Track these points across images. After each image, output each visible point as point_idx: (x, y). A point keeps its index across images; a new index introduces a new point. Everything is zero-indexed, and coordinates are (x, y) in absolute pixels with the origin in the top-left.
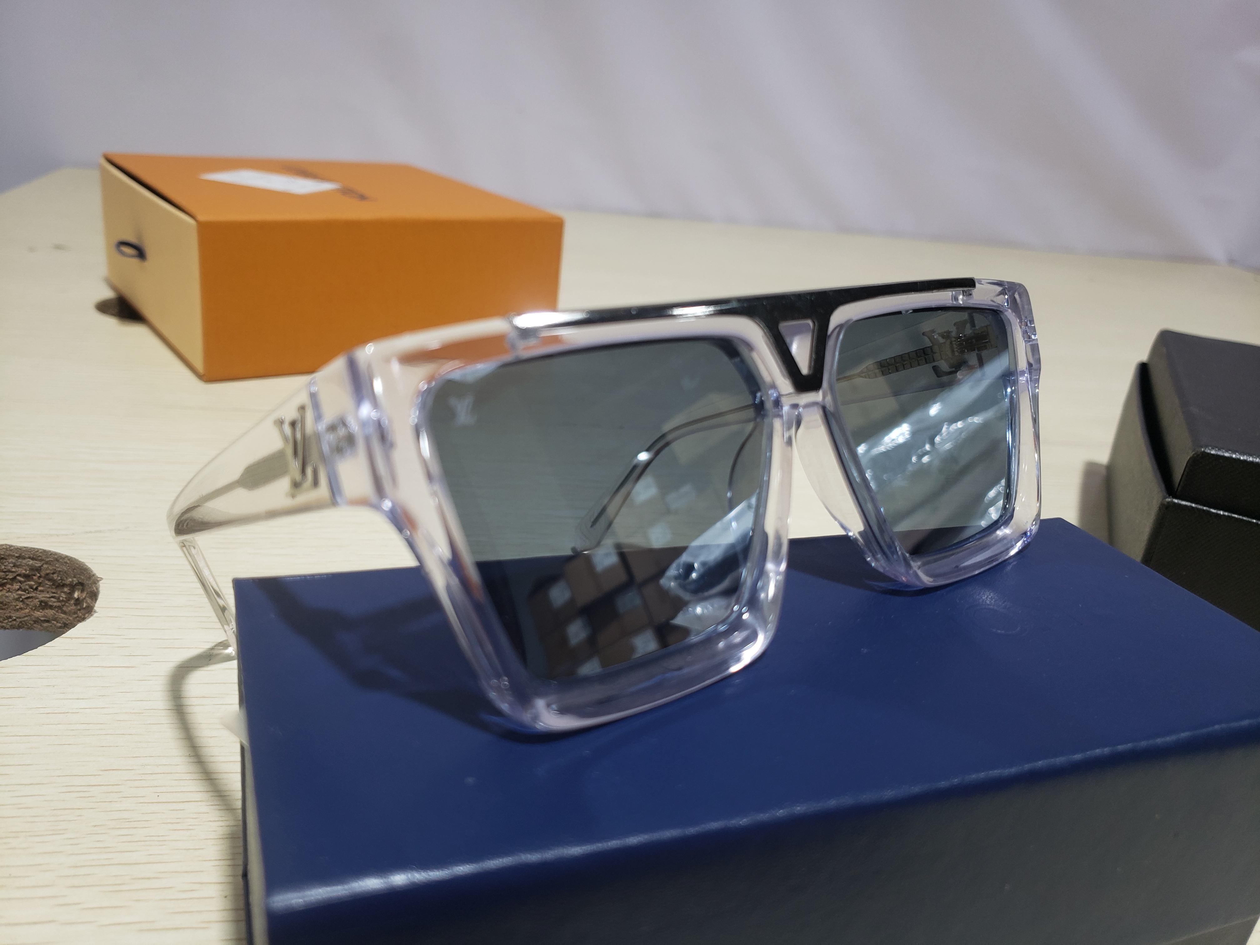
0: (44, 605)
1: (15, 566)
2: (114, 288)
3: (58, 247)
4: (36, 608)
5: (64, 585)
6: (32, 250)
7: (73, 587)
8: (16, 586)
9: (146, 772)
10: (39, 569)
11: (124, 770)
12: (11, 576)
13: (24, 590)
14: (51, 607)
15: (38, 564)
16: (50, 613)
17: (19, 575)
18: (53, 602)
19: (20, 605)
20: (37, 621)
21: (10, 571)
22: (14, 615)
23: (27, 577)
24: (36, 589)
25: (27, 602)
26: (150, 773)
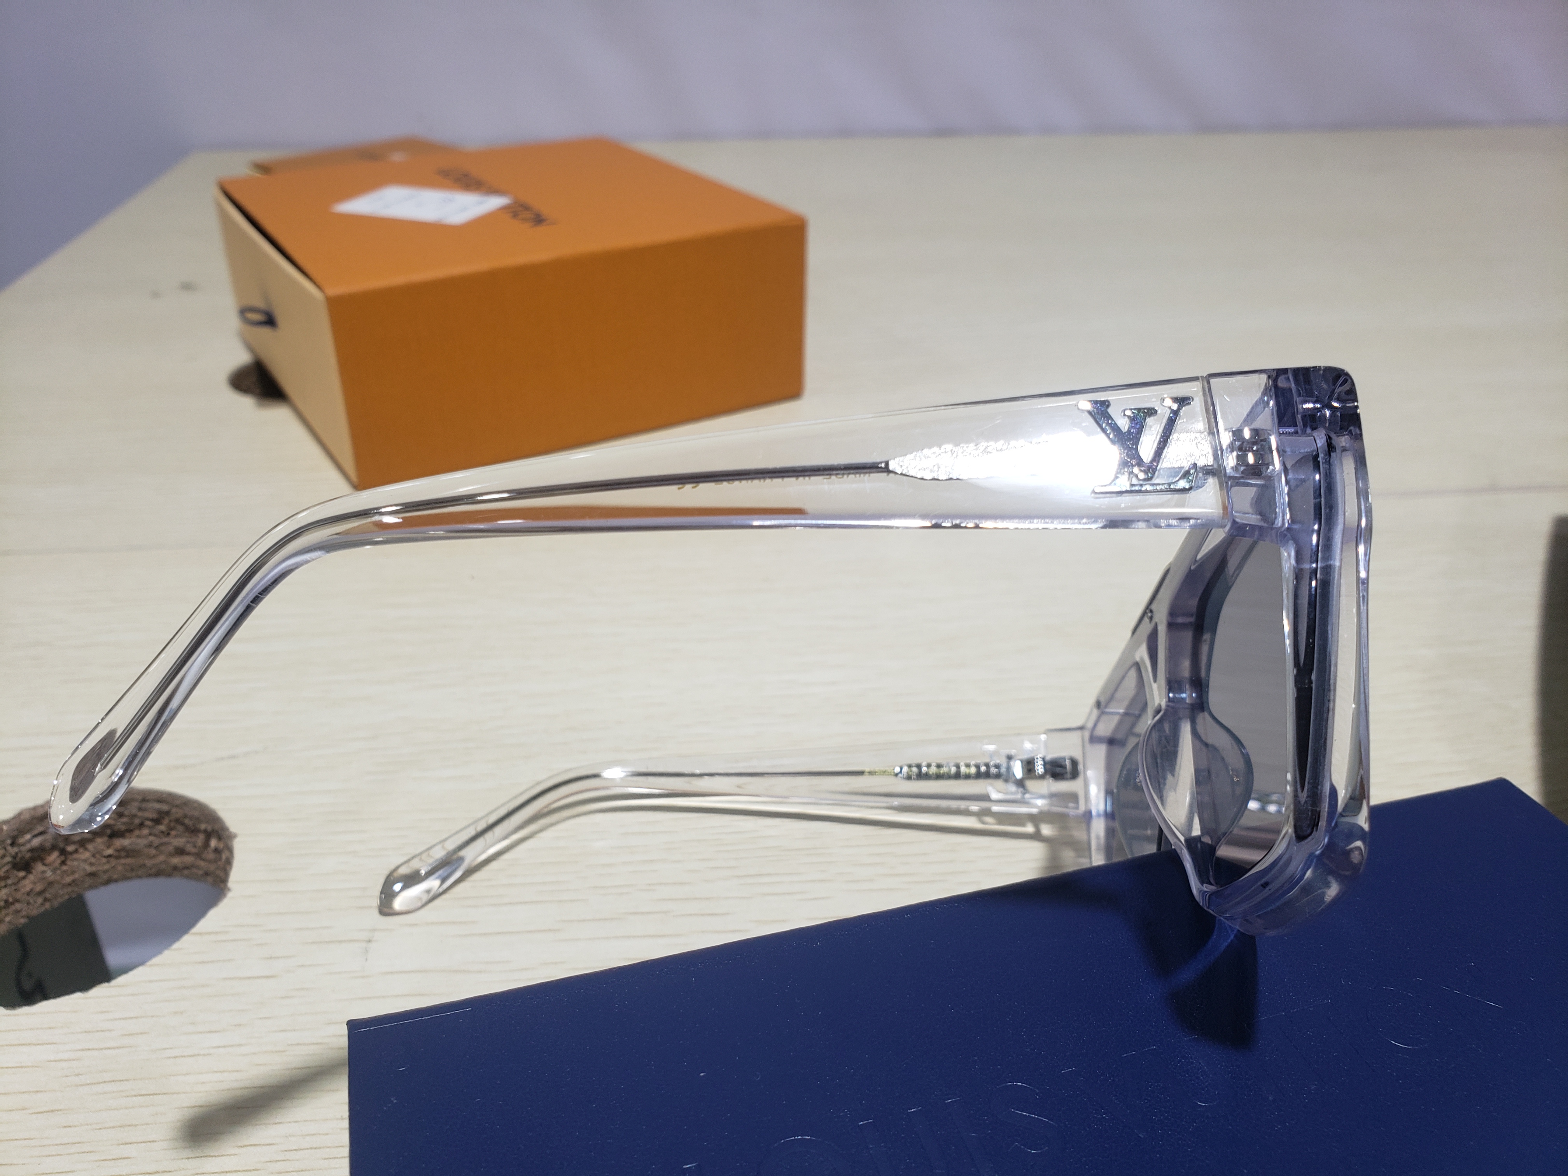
0: (180, 851)
1: (140, 809)
2: (250, 348)
3: (187, 287)
4: (171, 855)
5: (199, 831)
6: (155, 295)
7: (208, 835)
8: (145, 831)
9: (291, 1148)
10: (168, 813)
11: (263, 1145)
12: (137, 821)
13: (155, 835)
14: (188, 854)
15: (165, 807)
16: (188, 859)
17: (147, 819)
18: (189, 848)
19: (153, 852)
20: (175, 868)
21: (135, 816)
22: (149, 863)
23: (157, 821)
24: (168, 834)
25: (163, 848)
26: (294, 1148)
